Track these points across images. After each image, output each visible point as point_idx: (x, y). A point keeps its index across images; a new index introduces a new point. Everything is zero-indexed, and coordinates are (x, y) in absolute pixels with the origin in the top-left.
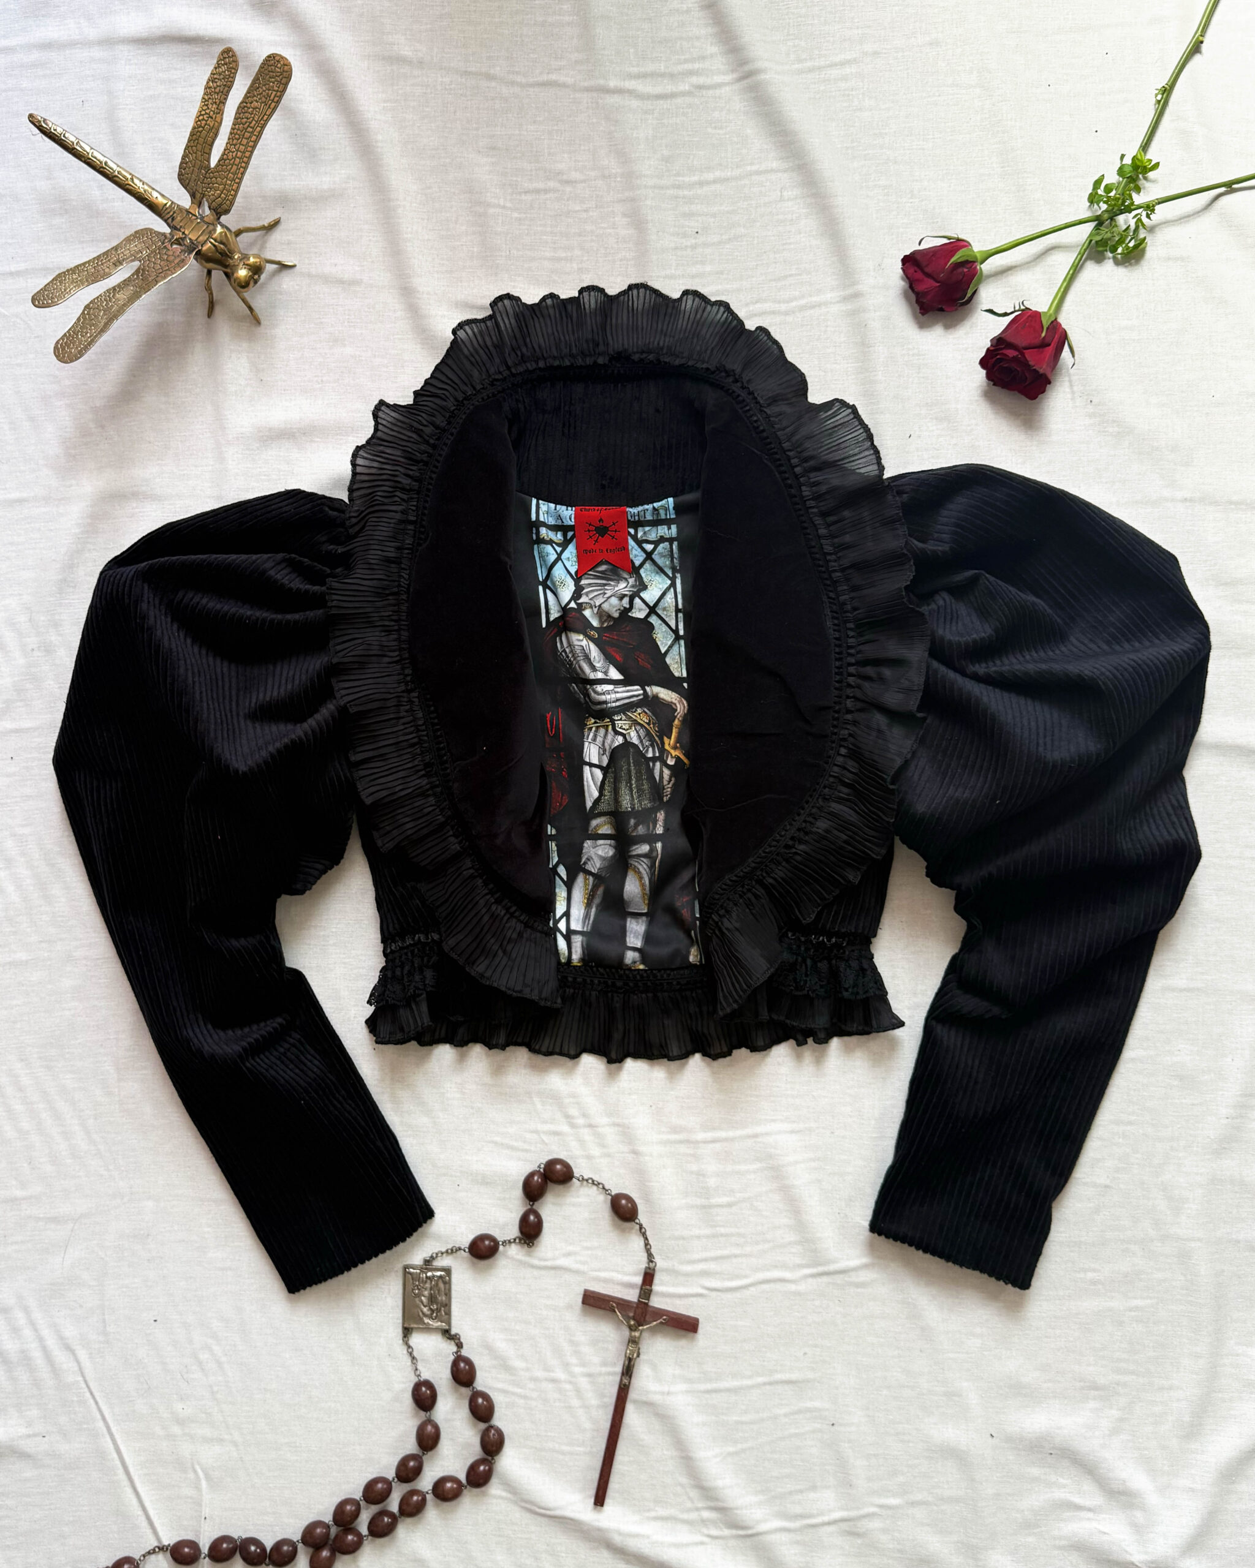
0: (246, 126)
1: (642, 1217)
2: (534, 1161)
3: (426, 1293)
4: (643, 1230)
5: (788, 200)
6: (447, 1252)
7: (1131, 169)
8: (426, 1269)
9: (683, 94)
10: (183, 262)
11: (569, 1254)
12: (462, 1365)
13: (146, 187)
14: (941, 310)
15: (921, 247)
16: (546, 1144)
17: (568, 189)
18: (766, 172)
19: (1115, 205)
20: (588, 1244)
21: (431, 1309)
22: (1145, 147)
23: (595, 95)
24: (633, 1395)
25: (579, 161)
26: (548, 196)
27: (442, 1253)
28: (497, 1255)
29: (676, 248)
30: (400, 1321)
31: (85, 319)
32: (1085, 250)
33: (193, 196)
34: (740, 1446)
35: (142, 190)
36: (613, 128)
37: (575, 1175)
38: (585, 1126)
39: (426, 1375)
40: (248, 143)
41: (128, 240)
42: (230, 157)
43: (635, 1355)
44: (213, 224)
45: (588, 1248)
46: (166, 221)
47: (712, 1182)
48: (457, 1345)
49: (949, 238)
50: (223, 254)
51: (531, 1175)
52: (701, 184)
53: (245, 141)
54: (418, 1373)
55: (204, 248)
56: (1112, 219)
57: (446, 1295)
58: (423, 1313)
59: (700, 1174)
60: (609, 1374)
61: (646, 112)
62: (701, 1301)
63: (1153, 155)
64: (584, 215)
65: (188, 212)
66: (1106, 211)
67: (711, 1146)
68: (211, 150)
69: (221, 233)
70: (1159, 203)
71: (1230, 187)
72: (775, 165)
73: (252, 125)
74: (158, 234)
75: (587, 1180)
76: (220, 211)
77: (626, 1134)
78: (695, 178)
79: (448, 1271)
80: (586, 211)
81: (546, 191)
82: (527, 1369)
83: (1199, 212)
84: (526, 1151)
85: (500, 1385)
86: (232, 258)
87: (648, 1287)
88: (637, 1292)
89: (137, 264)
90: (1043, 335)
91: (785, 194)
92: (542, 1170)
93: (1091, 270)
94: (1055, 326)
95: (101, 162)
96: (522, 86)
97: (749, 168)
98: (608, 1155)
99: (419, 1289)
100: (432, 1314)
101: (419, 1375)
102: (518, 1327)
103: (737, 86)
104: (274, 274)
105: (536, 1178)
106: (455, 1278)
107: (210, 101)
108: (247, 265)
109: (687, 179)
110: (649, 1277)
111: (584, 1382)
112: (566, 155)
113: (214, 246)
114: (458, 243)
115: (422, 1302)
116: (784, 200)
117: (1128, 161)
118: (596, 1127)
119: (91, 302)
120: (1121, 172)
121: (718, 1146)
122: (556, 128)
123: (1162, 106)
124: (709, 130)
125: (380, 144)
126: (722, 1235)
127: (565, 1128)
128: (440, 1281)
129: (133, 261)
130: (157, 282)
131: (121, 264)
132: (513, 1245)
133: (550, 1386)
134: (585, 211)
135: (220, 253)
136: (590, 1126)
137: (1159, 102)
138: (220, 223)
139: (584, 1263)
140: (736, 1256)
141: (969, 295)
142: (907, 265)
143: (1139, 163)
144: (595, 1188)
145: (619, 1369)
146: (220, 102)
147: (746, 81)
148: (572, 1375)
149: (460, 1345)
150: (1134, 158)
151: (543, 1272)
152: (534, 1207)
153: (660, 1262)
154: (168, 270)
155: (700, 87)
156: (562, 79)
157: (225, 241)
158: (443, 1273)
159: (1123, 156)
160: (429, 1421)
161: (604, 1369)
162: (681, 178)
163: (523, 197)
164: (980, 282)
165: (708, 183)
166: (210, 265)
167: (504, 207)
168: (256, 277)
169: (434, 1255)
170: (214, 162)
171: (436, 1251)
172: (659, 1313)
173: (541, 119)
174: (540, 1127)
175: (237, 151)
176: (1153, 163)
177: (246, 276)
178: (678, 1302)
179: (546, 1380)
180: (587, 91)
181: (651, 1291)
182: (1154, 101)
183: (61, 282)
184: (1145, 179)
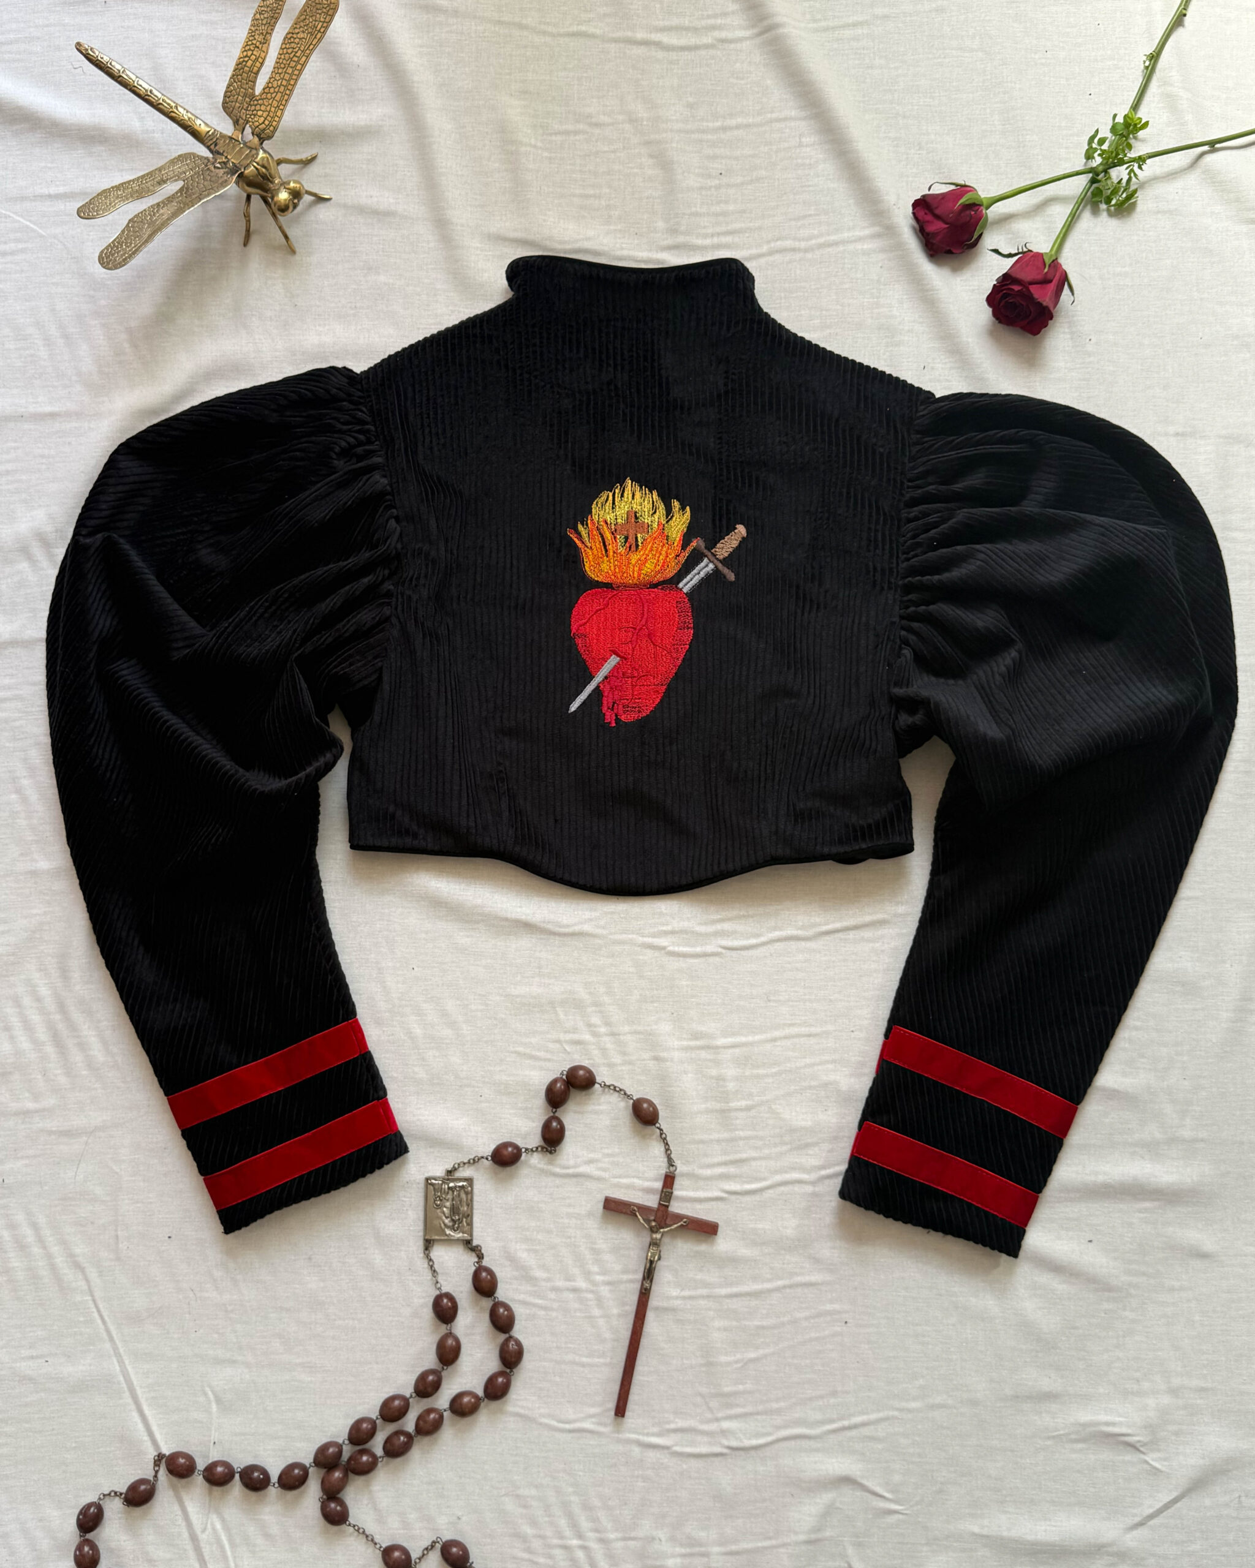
0: (292, 56)
1: (662, 1122)
2: (556, 1069)
3: (448, 1204)
4: (664, 1136)
5: (806, 146)
6: (469, 1162)
7: (1123, 127)
8: (448, 1179)
9: (707, 47)
10: (225, 183)
11: (590, 1162)
12: (484, 1274)
13: (190, 115)
14: (950, 252)
15: (931, 192)
16: (569, 1053)
17: (597, 131)
18: (785, 119)
19: (1109, 158)
20: (609, 1151)
21: (453, 1220)
22: (1135, 107)
23: (622, 45)
24: (654, 1302)
25: (607, 106)
26: (577, 137)
27: (464, 1164)
28: (519, 1164)
29: (701, 188)
30: (421, 1234)
31: (129, 231)
32: (1082, 200)
33: (236, 123)
34: (761, 1352)
35: (186, 118)
36: (640, 76)
37: (597, 1081)
38: (606, 1035)
39: (445, 1289)
40: (293, 71)
41: (173, 162)
42: (275, 86)
43: (656, 1258)
44: (256, 149)
45: (608, 1155)
46: (208, 147)
47: (731, 1086)
48: (478, 1256)
49: (957, 185)
50: (264, 177)
51: (555, 1081)
52: (724, 129)
53: (290, 70)
54: (439, 1285)
55: (246, 172)
56: (1106, 171)
57: (468, 1205)
58: (445, 1225)
59: (720, 1079)
60: (631, 1281)
61: (671, 62)
62: (720, 1204)
63: (1143, 114)
64: (612, 156)
65: (231, 138)
66: (1101, 164)
67: (731, 1051)
68: (256, 78)
69: (263, 158)
70: (1150, 157)
71: (1212, 144)
72: (793, 113)
73: (298, 54)
74: (201, 158)
75: (609, 1086)
76: (263, 136)
77: (650, 1040)
78: (718, 124)
79: (470, 1181)
80: (614, 152)
81: (576, 133)
82: (548, 1280)
83: (1185, 170)
84: (549, 1060)
85: (522, 1297)
86: (272, 182)
87: (669, 1190)
88: (658, 1197)
89: (180, 184)
90: (1046, 270)
91: (803, 140)
92: (564, 1077)
93: (1087, 220)
94: (1055, 264)
95: (146, 91)
96: (553, 35)
97: (769, 116)
98: (630, 1063)
99: (441, 1200)
100: (453, 1225)
101: (439, 1289)
102: (539, 1237)
103: (758, 41)
104: (312, 205)
105: (559, 1085)
106: (477, 1187)
107: (257, 32)
108: (288, 189)
109: (711, 125)
110: (669, 1180)
111: (605, 1291)
112: (594, 100)
113: (257, 169)
114: (490, 179)
115: (443, 1213)
116: (803, 146)
117: (1120, 119)
118: (619, 1035)
119: (136, 216)
120: (1113, 130)
121: (737, 1051)
122: (585, 75)
123: (1150, 72)
124: (731, 80)
125: (416, 85)
126: (741, 1138)
127: (587, 1037)
128: (462, 1191)
129: (176, 180)
130: (201, 199)
131: (165, 182)
132: (535, 1154)
133: (572, 1296)
134: (612, 152)
135: (262, 176)
136: (613, 1034)
137: (1147, 68)
138: (262, 148)
139: (604, 1170)
140: (754, 1159)
141: (975, 237)
142: (918, 208)
143: (1129, 121)
144: (616, 1094)
145: (640, 1276)
146: (267, 33)
147: (766, 35)
148: (594, 1283)
149: (480, 1257)
150: (1126, 117)
151: (566, 1181)
152: (557, 1114)
153: (681, 1168)
154: (212, 189)
155: (723, 41)
156: (591, 30)
157: (266, 165)
158: (465, 1184)
159: (1115, 116)
160: (450, 1334)
161: (625, 1277)
162: (705, 124)
163: (554, 138)
164: (984, 227)
165: (731, 128)
166: (250, 190)
167: (535, 147)
168: (296, 201)
169: (456, 1166)
170: (258, 90)
171: (458, 1161)
172: (678, 1217)
173: (571, 66)
174: (562, 1036)
175: (283, 79)
176: (1143, 122)
177: (285, 200)
178: (698, 1206)
179: (568, 1289)
180: (616, 42)
181: (672, 1193)
182: (1142, 67)
183: (106, 197)
184: (1135, 138)
